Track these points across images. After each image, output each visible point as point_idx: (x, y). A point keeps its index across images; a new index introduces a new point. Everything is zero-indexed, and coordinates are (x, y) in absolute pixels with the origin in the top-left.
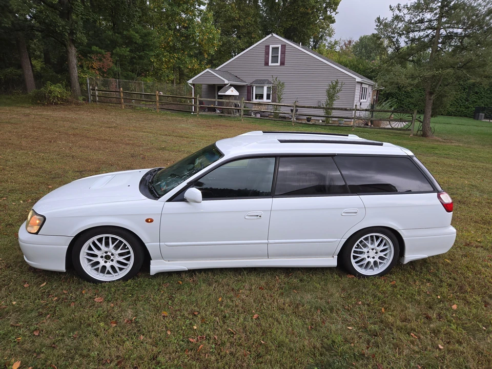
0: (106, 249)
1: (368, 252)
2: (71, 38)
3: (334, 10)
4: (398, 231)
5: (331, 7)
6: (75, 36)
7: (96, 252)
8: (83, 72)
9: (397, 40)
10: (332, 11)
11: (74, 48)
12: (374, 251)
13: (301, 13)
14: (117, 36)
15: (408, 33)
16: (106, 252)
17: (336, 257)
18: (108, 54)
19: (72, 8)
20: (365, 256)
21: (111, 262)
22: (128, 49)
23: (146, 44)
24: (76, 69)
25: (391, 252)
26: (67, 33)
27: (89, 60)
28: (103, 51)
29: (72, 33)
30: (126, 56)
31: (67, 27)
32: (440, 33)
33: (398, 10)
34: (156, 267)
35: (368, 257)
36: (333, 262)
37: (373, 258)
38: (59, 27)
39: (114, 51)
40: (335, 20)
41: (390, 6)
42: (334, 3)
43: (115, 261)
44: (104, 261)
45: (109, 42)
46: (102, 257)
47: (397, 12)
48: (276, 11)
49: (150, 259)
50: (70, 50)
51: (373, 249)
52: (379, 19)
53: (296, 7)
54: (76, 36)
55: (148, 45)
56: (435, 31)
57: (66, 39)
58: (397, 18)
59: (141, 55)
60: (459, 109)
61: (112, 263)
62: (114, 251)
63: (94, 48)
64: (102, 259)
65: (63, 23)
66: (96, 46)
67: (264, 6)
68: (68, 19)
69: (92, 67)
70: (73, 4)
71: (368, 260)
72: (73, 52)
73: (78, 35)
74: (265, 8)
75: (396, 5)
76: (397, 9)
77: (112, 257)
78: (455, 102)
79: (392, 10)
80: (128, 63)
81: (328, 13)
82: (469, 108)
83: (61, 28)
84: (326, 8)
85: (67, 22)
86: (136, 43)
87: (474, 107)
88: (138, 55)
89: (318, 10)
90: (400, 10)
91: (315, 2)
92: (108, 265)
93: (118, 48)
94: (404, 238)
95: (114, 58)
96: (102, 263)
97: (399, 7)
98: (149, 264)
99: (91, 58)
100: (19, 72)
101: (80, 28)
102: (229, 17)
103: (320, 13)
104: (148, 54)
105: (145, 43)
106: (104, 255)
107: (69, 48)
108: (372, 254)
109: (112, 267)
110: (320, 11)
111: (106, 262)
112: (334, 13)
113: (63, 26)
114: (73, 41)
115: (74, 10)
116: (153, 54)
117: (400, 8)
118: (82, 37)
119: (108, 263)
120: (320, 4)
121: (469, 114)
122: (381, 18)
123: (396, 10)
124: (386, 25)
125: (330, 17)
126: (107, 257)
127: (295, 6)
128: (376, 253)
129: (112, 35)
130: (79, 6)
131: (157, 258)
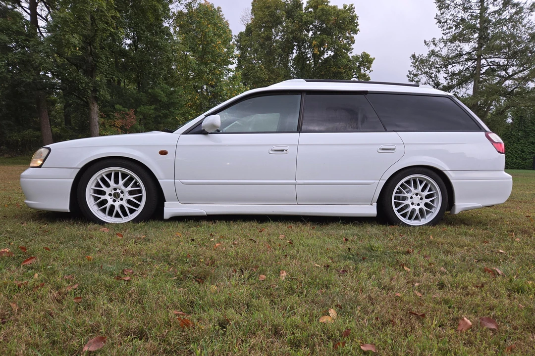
0: (115, 186)
1: (411, 198)
2: (94, 95)
3: (368, 68)
4: (444, 171)
5: (364, 66)
6: (98, 93)
7: (104, 188)
8: (105, 130)
9: (436, 76)
10: (366, 69)
11: (96, 106)
12: (419, 197)
13: (333, 73)
14: (141, 95)
15: (446, 66)
16: (115, 189)
17: (375, 204)
18: (131, 112)
19: (96, 65)
20: (408, 202)
21: (120, 201)
22: (153, 107)
23: (172, 103)
24: (98, 127)
25: (438, 198)
26: (91, 90)
27: (111, 119)
28: (126, 109)
29: (95, 90)
30: (150, 115)
31: (90, 84)
32: (481, 64)
33: (434, 44)
34: (171, 209)
35: (412, 204)
36: (371, 210)
37: (418, 205)
38: (82, 83)
39: (138, 110)
40: (369, 77)
41: (425, 41)
42: (367, 61)
43: (124, 200)
44: (112, 200)
45: (133, 101)
46: (110, 195)
47: (432, 47)
48: (307, 71)
49: (164, 201)
50: (92, 107)
51: (417, 194)
52: (414, 56)
53: (328, 67)
54: (100, 93)
55: (174, 104)
56: (476, 63)
57: (89, 97)
58: (433, 53)
59: (166, 113)
60: (515, 161)
61: (121, 203)
62: (123, 188)
63: (118, 106)
64: (110, 197)
65: (87, 80)
66: (120, 105)
67: (295, 69)
68: (92, 77)
69: (114, 125)
70: (98, 62)
71: (412, 207)
72: (95, 108)
73: (101, 93)
74: (295, 70)
75: (431, 39)
76: (432, 43)
77: (122, 196)
78: (510, 154)
79: (427, 44)
80: (152, 122)
81: (362, 71)
82: (526, 159)
83: (84, 85)
84: (359, 66)
85: (90, 79)
86: (161, 101)
87: (532, 158)
88: (162, 114)
89: (351, 69)
90: (435, 45)
91: (347, 62)
92: (117, 205)
93: (142, 106)
94: (452, 181)
95: (138, 116)
96: (110, 202)
97: (434, 41)
98: (163, 206)
99: (114, 116)
100: (38, 133)
101: (104, 85)
102: (259, 78)
103: (353, 72)
104: (173, 113)
105: (170, 101)
106: (113, 192)
107: (91, 105)
108: (416, 199)
109: (122, 207)
110: (354, 70)
111: (114, 201)
112: (368, 71)
113: (87, 84)
114: (96, 99)
115: (99, 67)
116: (178, 111)
117: (436, 42)
118: (105, 94)
119: (117, 202)
120: (353, 63)
121: (527, 166)
122: (417, 55)
123: (432, 45)
124: (423, 62)
125: (364, 75)
126: (116, 196)
127: (326, 66)
128: (421, 199)
129: (137, 93)
130: (103, 64)
131: (172, 200)
